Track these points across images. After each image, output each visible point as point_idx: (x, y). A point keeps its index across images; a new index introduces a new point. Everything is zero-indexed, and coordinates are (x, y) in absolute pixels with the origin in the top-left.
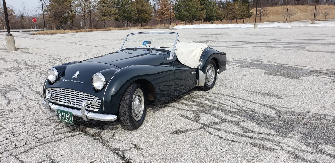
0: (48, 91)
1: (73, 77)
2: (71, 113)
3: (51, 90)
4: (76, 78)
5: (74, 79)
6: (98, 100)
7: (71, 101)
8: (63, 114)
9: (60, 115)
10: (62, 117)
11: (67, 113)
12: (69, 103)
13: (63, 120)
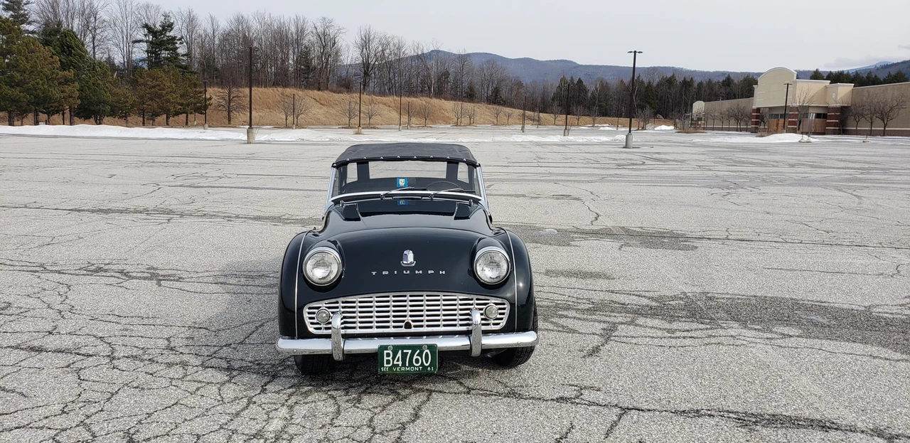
0: (310, 308)
2: (432, 347)
3: (324, 305)
4: (413, 265)
5: (412, 269)
7: (409, 319)
8: (402, 353)
9: (388, 358)
10: (395, 363)
11: (420, 347)
12: (401, 327)
13: (400, 369)
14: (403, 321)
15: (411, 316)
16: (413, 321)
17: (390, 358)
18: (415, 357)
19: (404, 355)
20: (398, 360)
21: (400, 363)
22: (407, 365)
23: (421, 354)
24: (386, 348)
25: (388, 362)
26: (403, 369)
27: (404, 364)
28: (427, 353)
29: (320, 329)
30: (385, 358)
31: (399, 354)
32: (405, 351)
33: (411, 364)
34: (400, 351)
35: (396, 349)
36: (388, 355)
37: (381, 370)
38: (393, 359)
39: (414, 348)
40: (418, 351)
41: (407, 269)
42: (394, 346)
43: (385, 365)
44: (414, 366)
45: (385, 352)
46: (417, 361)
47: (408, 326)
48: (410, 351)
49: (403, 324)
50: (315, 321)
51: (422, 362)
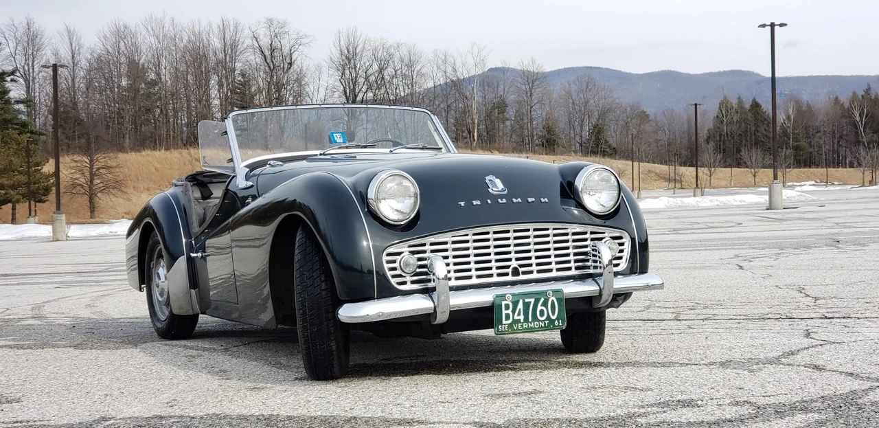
0: (389, 255)
2: (558, 293)
7: (515, 264)
8: (524, 303)
9: (507, 312)
10: (516, 317)
11: (544, 293)
12: (507, 274)
13: (522, 326)
14: (508, 267)
15: (517, 259)
16: (521, 266)
17: (510, 311)
18: (539, 308)
19: (526, 305)
20: (519, 314)
21: (522, 317)
22: (530, 320)
23: (545, 304)
24: (503, 297)
25: (508, 317)
26: (526, 326)
27: (526, 319)
28: (553, 301)
29: (404, 283)
30: (504, 312)
31: (520, 306)
32: (527, 300)
33: (535, 317)
34: (521, 302)
35: (516, 298)
36: (507, 307)
37: (499, 329)
38: (514, 312)
39: (537, 295)
40: (542, 300)
42: (513, 295)
43: (504, 322)
44: (539, 321)
45: (503, 303)
46: (542, 313)
47: (515, 272)
48: (532, 300)
49: (509, 271)
50: (398, 272)
51: (548, 314)
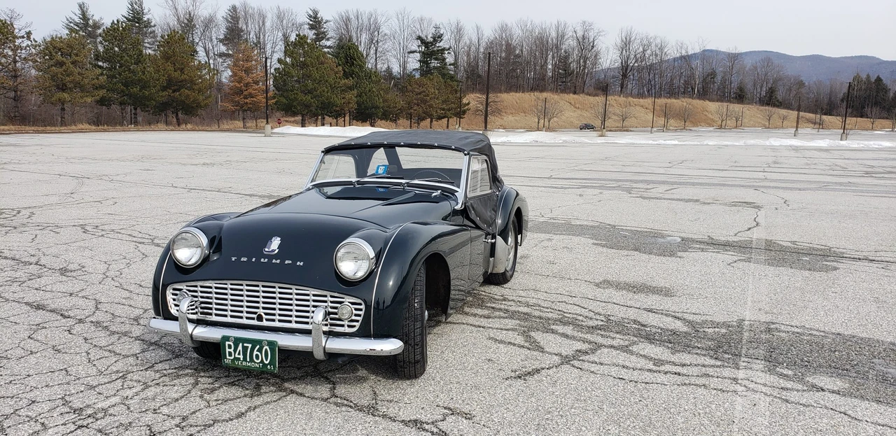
0: (174, 289)
1: (266, 250)
2: (272, 344)
3: (185, 287)
4: (276, 252)
5: (270, 257)
6: (353, 304)
7: (261, 311)
8: (243, 347)
9: (230, 350)
10: (237, 356)
11: (259, 342)
12: (253, 319)
13: (242, 363)
14: (255, 313)
15: (264, 308)
16: (266, 314)
17: (232, 350)
18: (255, 353)
19: (245, 349)
20: (239, 354)
21: (241, 357)
22: (248, 360)
23: (261, 350)
24: (227, 338)
25: (230, 354)
26: (244, 363)
27: (245, 359)
28: (266, 349)
30: (228, 350)
31: (240, 348)
32: (245, 345)
33: (252, 360)
34: (241, 344)
35: (237, 341)
36: (230, 347)
37: (224, 362)
38: (235, 351)
39: (255, 342)
40: (258, 346)
41: (265, 256)
42: (235, 338)
43: (228, 357)
44: (255, 363)
45: (227, 343)
46: (257, 357)
47: (260, 318)
48: (250, 346)
49: (255, 316)
50: (177, 303)
51: (262, 358)
